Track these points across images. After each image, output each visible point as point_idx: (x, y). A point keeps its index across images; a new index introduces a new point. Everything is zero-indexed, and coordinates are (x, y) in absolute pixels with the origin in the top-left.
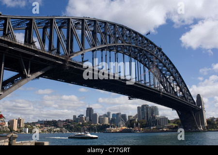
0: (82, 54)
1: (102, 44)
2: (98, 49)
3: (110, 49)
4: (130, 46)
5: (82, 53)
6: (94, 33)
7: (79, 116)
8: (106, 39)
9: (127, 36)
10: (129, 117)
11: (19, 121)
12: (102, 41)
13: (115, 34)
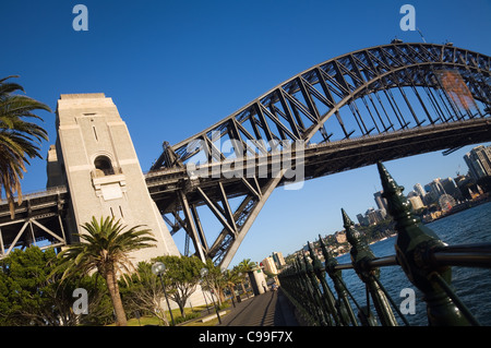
0: (336, 113)
1: (357, 86)
2: (355, 95)
3: (374, 88)
4: (404, 70)
5: (334, 110)
6: (339, 78)
7: (367, 213)
8: (360, 77)
9: (391, 58)
10: (456, 180)
11: (275, 257)
12: (355, 83)
13: (371, 64)
